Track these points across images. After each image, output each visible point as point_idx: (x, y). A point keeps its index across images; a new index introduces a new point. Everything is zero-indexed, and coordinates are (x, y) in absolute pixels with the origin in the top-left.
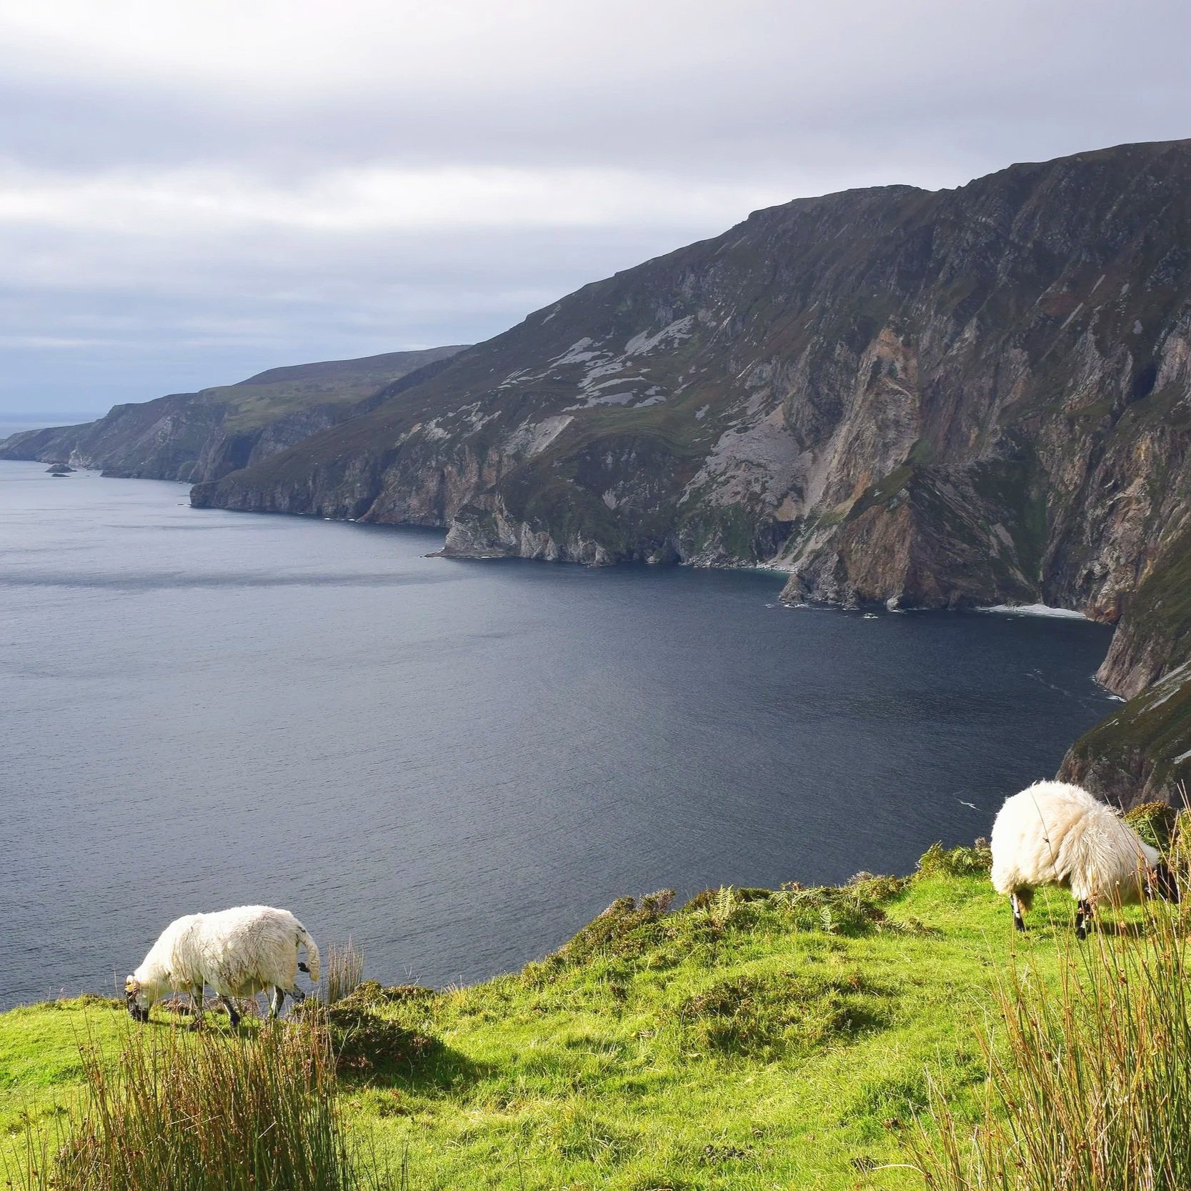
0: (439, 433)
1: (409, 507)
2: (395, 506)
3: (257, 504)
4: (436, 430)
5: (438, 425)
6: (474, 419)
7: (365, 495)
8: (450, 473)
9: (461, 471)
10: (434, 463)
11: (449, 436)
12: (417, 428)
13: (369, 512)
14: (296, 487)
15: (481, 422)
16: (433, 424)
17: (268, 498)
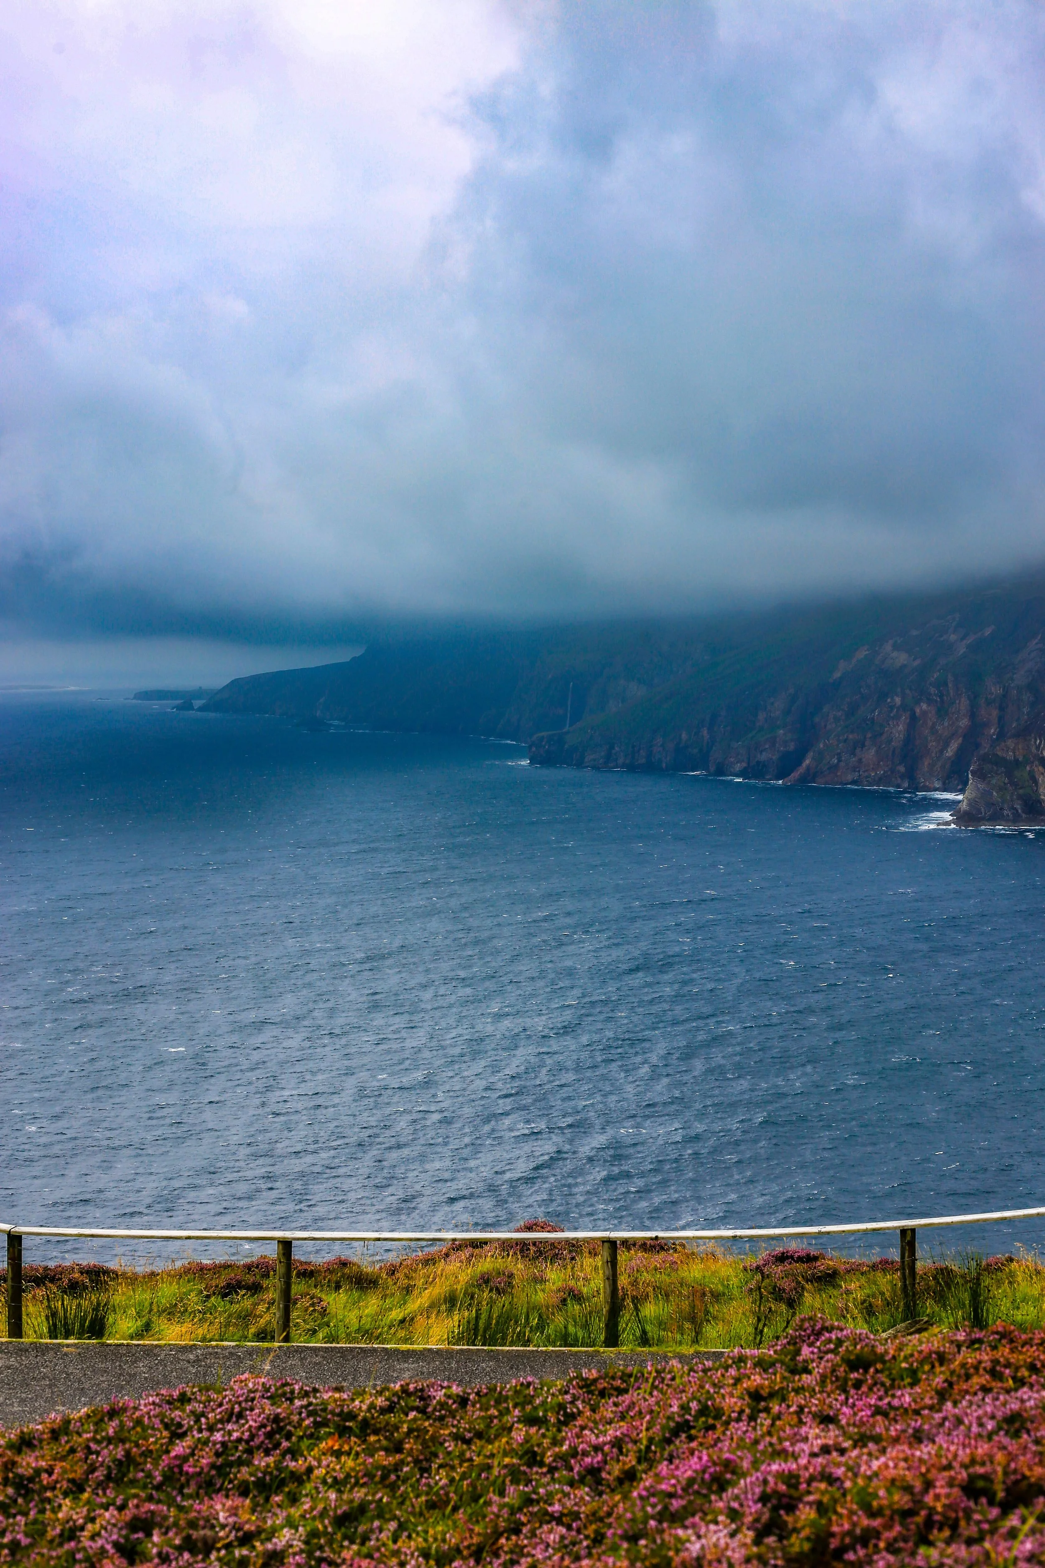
0: (901, 658)
1: (860, 761)
2: (839, 761)
3: (628, 761)
4: (895, 654)
5: (896, 647)
6: (953, 637)
7: (792, 747)
8: (925, 713)
9: (942, 712)
10: (898, 700)
11: (917, 663)
12: (862, 654)
13: (801, 770)
14: (684, 736)
15: (965, 642)
16: (888, 647)
17: (643, 753)
